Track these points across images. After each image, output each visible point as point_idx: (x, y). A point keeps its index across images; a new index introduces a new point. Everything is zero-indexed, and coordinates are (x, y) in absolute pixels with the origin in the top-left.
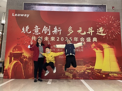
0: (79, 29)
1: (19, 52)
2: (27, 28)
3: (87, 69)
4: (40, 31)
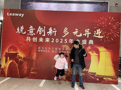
1: (14, 52)
2: (22, 28)
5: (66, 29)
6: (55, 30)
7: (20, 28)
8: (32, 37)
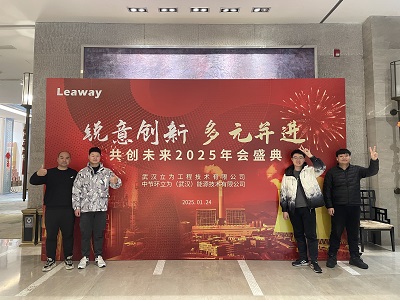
0: (235, 128)
2: (98, 126)
3: (255, 234)
4: (131, 134)
5: (211, 124)
6: (184, 128)
7: (92, 127)
8: (123, 149)
